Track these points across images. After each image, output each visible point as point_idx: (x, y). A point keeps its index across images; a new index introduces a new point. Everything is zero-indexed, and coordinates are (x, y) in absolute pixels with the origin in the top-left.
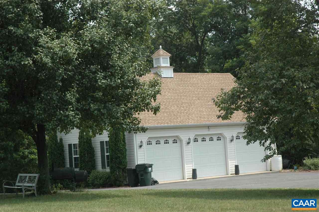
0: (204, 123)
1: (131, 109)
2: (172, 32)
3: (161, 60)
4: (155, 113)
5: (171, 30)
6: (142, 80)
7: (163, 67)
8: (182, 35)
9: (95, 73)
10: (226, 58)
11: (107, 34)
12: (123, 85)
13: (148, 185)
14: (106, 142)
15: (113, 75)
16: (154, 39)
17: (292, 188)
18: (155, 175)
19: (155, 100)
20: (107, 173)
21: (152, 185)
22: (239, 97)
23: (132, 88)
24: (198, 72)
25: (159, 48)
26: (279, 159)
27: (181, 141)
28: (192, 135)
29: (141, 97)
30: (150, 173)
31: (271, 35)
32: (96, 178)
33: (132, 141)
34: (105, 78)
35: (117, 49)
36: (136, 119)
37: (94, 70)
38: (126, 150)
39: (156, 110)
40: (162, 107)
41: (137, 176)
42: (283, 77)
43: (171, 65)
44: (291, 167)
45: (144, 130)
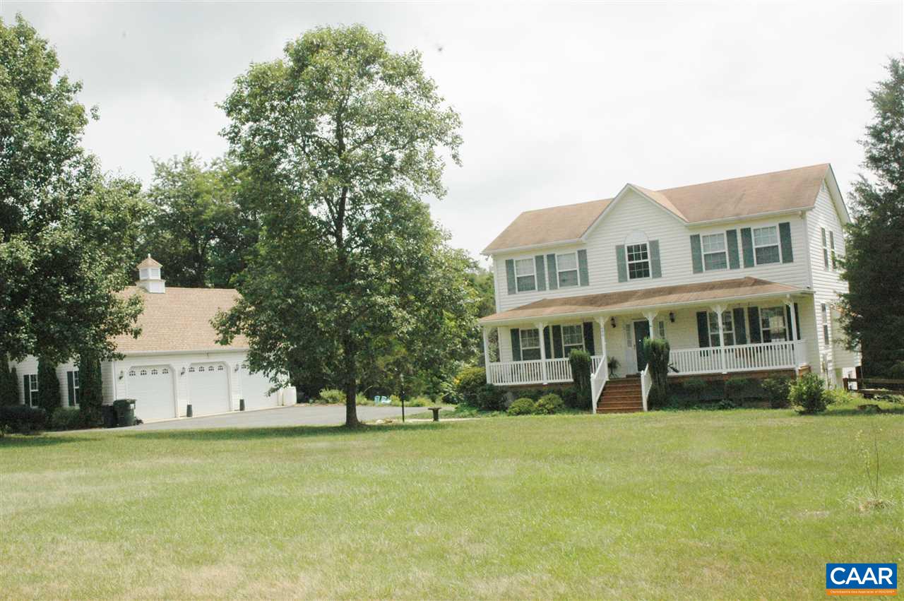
0: (203, 349)
1: (105, 331)
2: (164, 238)
3: (150, 271)
4: (136, 337)
5: (164, 235)
6: (118, 296)
7: (151, 280)
8: (178, 242)
9: (57, 285)
10: (231, 271)
11: (74, 239)
12: (94, 302)
13: (130, 425)
14: (76, 372)
15: (80, 289)
16: (142, 246)
17: (304, 425)
18: (138, 414)
19: (135, 321)
20: (76, 411)
21: (134, 425)
22: (239, 318)
23: (107, 305)
24: (197, 287)
25: (147, 257)
26: (293, 390)
27: (173, 371)
28: (186, 363)
29: (118, 317)
30: (133, 410)
31: (279, 246)
32: (61, 418)
33: (108, 370)
34: (69, 292)
35: (86, 257)
36: (110, 344)
37: (55, 282)
38: (101, 383)
39: (137, 333)
40: (144, 331)
41: (115, 414)
42: (290, 296)
43: (163, 277)
44: (307, 401)
45: (120, 357)
